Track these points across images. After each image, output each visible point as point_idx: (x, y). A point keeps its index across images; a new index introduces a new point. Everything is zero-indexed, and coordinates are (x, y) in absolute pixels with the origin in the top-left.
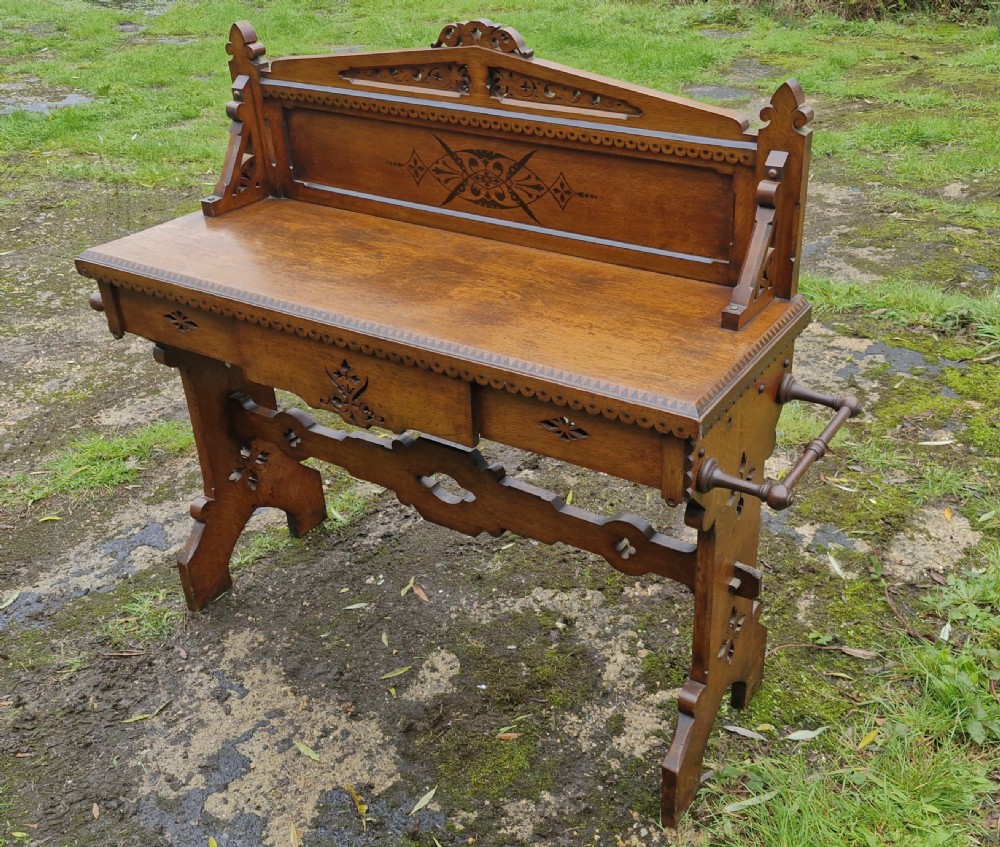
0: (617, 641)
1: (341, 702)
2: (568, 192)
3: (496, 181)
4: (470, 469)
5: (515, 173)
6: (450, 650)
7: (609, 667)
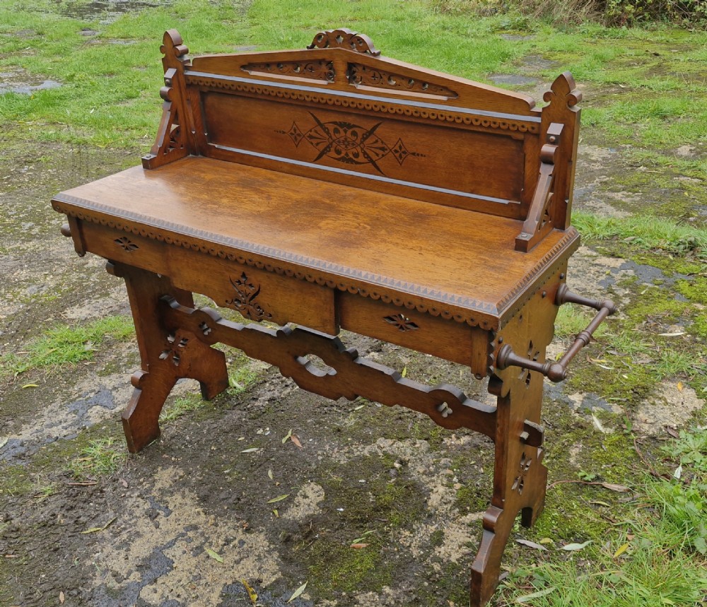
0: (438, 477)
1: (238, 520)
2: (404, 152)
3: (353, 144)
4: (333, 351)
5: (366, 138)
6: (317, 483)
7: (433, 496)
